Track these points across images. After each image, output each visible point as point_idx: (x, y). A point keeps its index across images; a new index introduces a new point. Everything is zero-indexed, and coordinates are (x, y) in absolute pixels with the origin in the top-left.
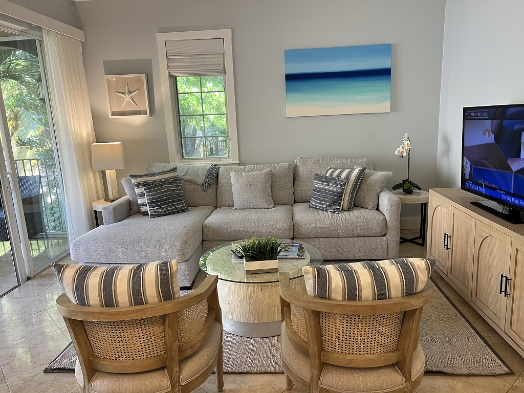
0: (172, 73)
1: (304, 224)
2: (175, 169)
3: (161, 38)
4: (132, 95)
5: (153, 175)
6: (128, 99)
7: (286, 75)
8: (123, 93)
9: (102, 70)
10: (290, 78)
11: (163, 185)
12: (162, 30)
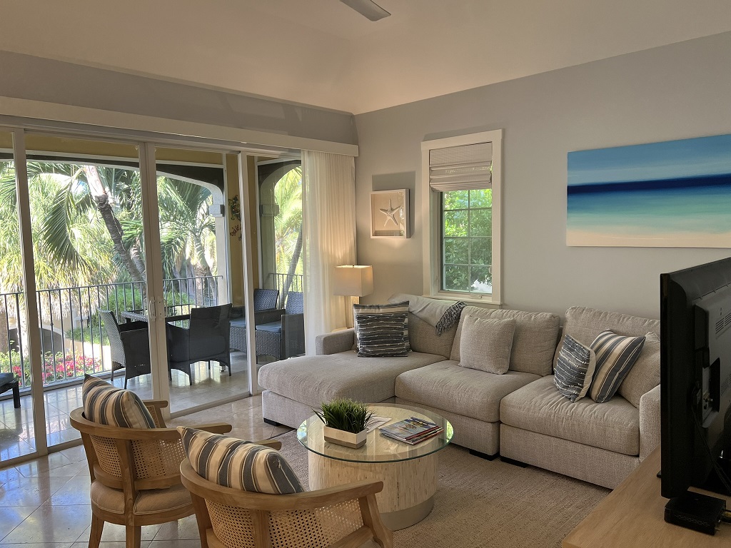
0: (434, 187)
1: (513, 406)
2: (407, 303)
3: (426, 146)
4: (393, 213)
5: (378, 307)
6: (389, 218)
7: (568, 187)
8: (386, 211)
9: (370, 187)
10: (573, 191)
11: (379, 320)
12: (429, 138)
